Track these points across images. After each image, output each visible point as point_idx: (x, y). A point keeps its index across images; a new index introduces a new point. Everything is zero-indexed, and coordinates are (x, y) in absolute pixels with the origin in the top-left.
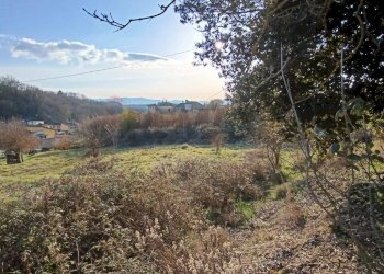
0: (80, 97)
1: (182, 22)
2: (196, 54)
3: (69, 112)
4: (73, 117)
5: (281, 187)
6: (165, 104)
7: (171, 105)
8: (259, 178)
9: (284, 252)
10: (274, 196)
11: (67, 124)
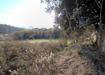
0: (12, 26)
1: (41, 2)
2: (45, 11)
3: (8, 30)
4: (9, 32)
5: (67, 48)
6: (37, 28)
7: (38, 29)
8: (61, 46)
9: (67, 60)
10: (65, 50)
11: (7, 34)
